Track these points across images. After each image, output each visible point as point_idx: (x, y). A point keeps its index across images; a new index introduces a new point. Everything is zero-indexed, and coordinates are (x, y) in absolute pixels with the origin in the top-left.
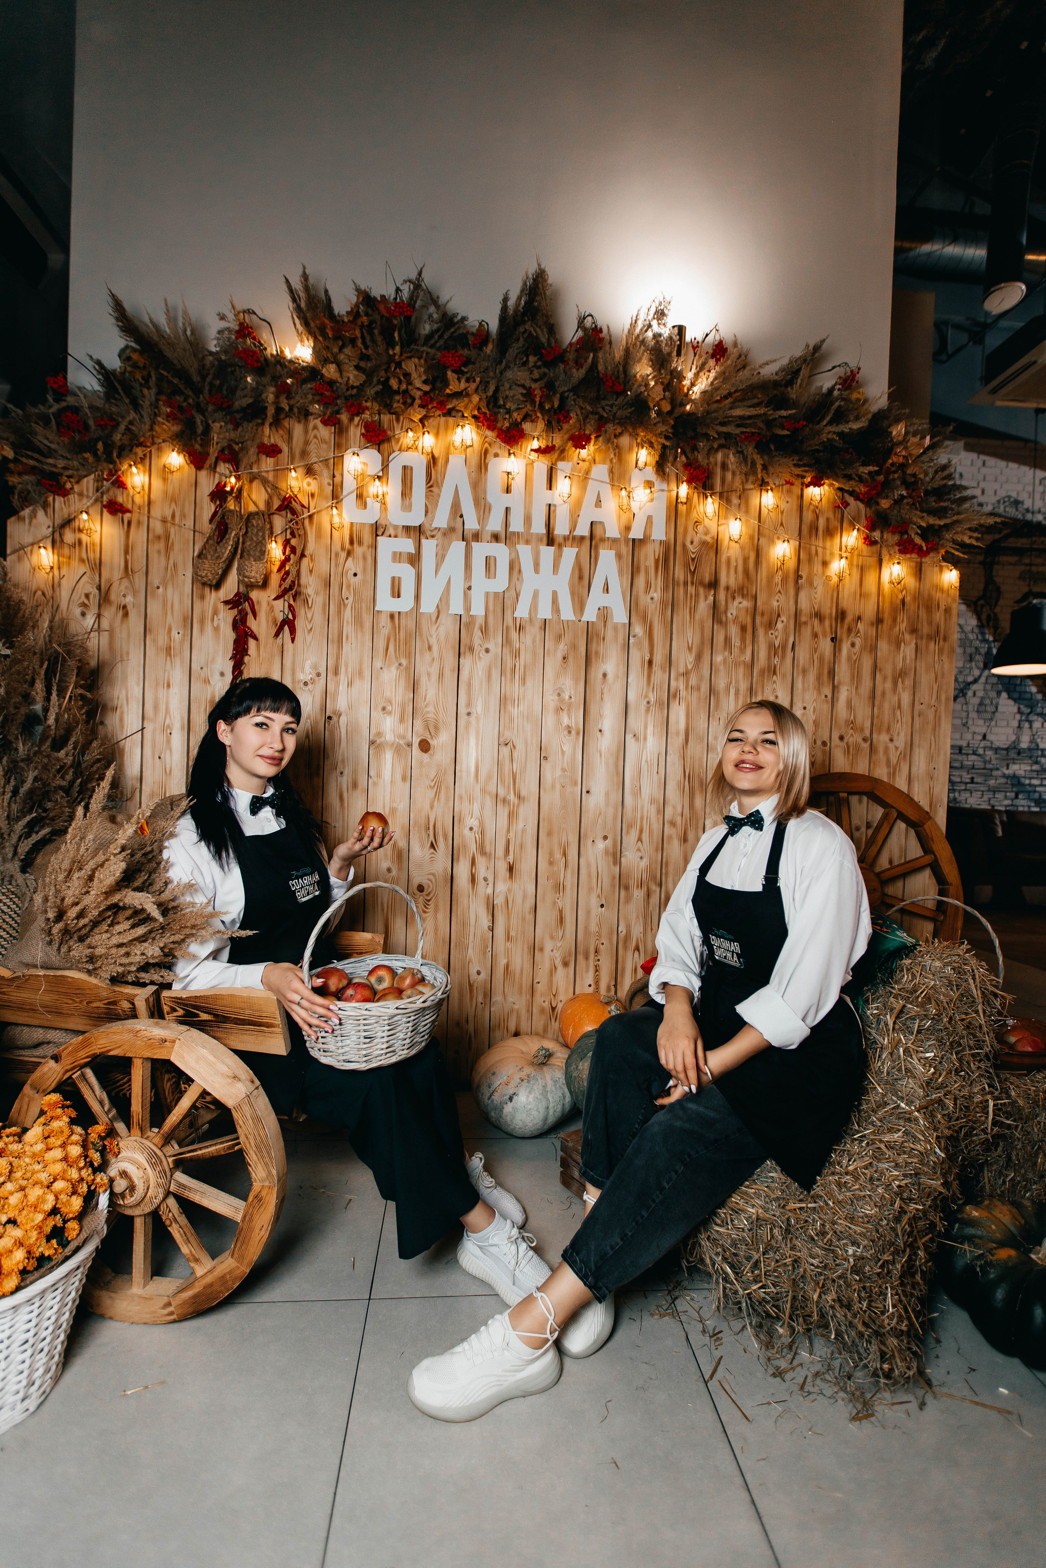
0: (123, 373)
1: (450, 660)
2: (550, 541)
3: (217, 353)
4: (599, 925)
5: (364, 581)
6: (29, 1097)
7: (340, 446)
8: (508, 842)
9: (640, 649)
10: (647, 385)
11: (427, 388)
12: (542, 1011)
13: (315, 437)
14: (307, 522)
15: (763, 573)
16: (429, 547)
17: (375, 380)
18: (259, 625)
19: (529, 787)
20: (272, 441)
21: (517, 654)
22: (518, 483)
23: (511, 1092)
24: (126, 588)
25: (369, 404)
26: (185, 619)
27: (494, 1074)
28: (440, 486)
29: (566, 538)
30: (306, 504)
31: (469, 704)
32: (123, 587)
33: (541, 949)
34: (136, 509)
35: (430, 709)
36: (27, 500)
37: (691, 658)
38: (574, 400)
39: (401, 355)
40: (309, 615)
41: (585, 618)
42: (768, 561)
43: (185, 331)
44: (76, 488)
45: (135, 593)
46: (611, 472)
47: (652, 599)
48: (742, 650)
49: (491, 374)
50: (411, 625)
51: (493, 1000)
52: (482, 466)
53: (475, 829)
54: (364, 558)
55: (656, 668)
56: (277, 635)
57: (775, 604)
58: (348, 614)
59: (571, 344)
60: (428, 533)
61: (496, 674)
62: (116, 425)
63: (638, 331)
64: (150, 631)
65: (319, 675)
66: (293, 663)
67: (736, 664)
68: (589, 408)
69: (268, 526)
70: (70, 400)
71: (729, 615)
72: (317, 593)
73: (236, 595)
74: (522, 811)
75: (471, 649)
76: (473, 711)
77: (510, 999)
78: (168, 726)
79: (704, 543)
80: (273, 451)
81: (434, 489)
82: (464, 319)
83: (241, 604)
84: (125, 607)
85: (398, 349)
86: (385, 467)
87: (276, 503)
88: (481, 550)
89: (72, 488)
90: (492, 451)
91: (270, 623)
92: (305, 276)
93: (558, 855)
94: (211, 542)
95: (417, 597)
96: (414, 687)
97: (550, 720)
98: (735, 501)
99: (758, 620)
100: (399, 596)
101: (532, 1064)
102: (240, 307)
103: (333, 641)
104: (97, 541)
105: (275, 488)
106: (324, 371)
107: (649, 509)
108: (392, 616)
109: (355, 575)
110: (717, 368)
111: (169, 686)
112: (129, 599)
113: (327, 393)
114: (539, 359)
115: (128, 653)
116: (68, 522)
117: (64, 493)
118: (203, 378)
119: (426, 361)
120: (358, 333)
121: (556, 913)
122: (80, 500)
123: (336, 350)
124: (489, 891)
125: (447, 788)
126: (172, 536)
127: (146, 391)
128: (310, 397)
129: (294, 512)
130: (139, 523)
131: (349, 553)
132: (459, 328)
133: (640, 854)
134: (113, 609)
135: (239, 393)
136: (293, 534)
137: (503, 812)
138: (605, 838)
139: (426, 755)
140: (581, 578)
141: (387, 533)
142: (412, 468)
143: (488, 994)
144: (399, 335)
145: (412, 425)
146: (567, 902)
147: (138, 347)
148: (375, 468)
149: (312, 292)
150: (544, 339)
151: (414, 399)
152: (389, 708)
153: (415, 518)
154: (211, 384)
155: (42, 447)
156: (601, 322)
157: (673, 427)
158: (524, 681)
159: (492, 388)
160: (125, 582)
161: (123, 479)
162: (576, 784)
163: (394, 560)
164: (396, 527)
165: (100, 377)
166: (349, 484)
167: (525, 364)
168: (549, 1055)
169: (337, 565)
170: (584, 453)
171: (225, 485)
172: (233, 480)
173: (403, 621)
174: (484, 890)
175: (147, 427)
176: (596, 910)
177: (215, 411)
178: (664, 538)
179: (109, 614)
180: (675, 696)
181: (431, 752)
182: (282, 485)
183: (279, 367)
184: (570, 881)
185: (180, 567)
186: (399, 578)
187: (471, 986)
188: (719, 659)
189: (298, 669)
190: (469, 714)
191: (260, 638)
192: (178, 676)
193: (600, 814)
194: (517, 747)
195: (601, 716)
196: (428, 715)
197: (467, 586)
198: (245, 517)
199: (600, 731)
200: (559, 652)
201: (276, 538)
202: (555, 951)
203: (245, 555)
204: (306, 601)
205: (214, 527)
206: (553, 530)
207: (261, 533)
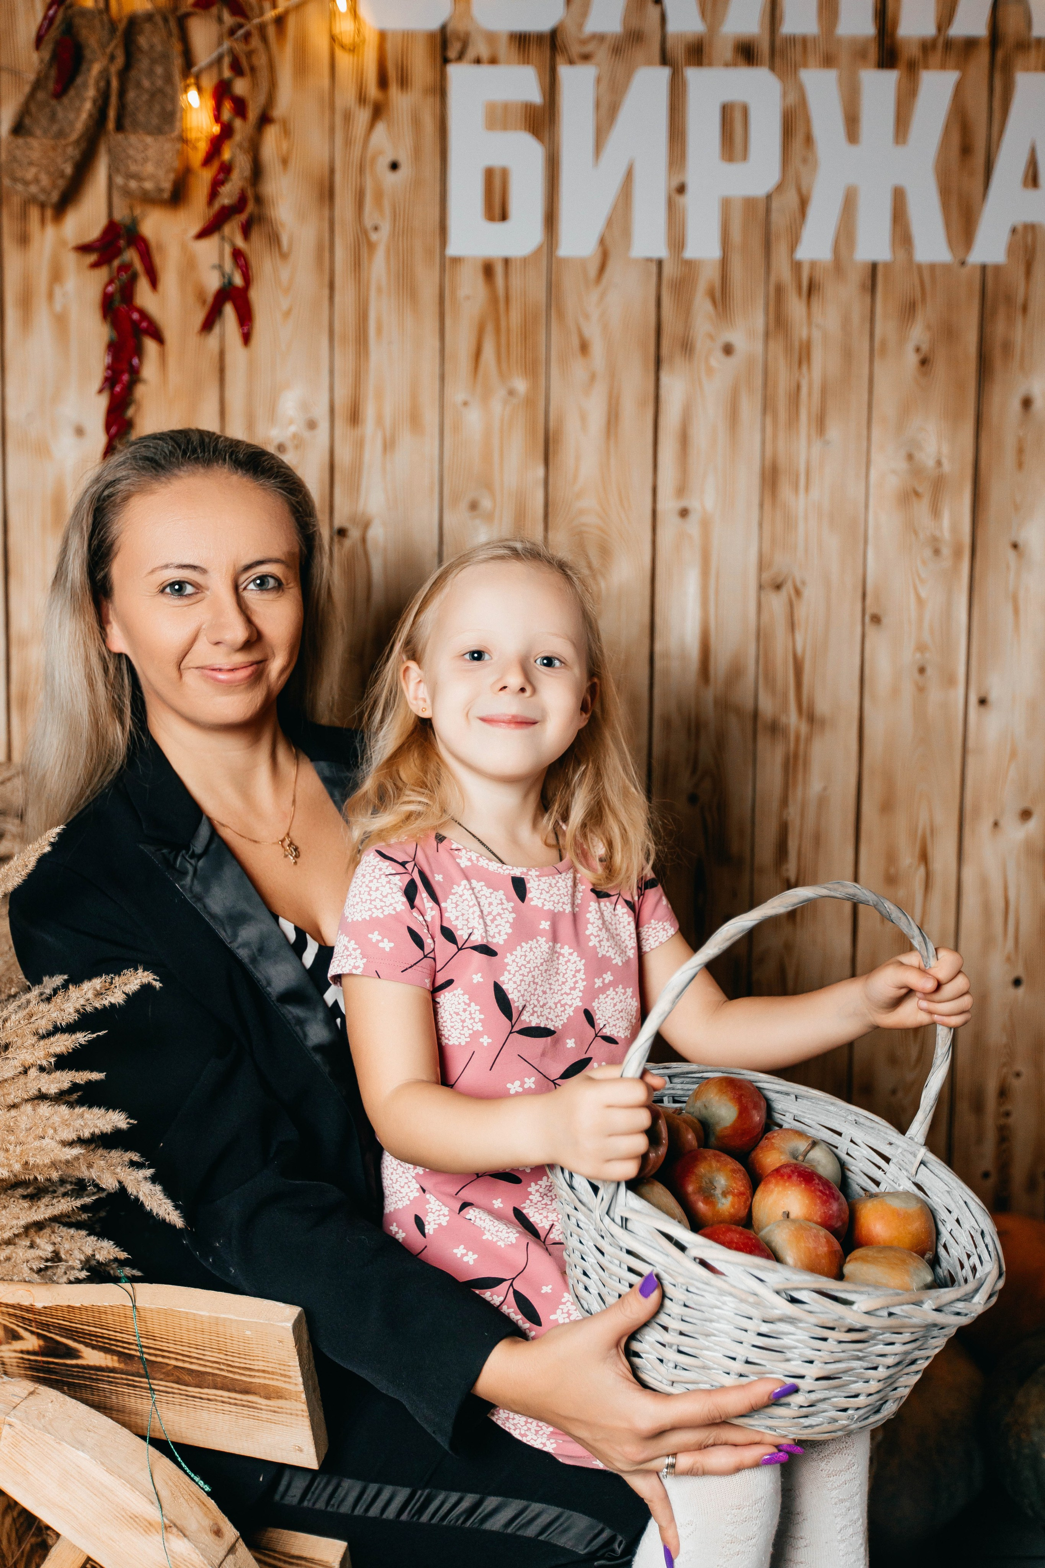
2: (887, 52)
4: (1010, 1029)
5: (417, 183)
8: (784, 829)
14: (271, 33)
16: (577, 83)
18: (165, 304)
19: (835, 692)
21: (802, 356)
29: (927, 47)
31: (682, 490)
40: (284, 276)
41: (976, 257)
50: (537, 291)
53: (704, 799)
54: (416, 122)
56: (208, 325)
58: (378, 268)
60: (575, 49)
61: (750, 409)
65: (311, 425)
66: (250, 396)
69: (177, 48)
72: (301, 218)
73: (105, 232)
74: (819, 751)
75: (687, 347)
76: (694, 504)
83: (118, 252)
88: (708, 87)
91: (191, 298)
93: (907, 859)
94: (41, 96)
95: (550, 220)
96: (548, 449)
100: (504, 217)
103: (344, 338)
108: (488, 270)
109: (394, 166)
129: (235, 7)
131: (378, 111)
136: (238, 68)
137: (771, 757)
140: (966, 150)
141: (471, 53)
152: (486, 503)
153: (540, 13)
158: (821, 423)
162: (952, 682)
163: (490, 125)
164: (491, 38)
169: (348, 142)
173: (516, 281)
176: (999, 993)
186: (504, 171)
189: (262, 408)
190: (684, 513)
191: (168, 335)
193: (1013, 754)
194: (807, 592)
195: (1017, 508)
196: (585, 519)
197: (675, 183)
198: (122, 26)
199: (1015, 546)
200: (910, 348)
201: (197, 77)
202: (900, 1094)
203: (127, 122)
204: (274, 239)
205: (46, 54)
206: (895, 24)
207: (159, 70)
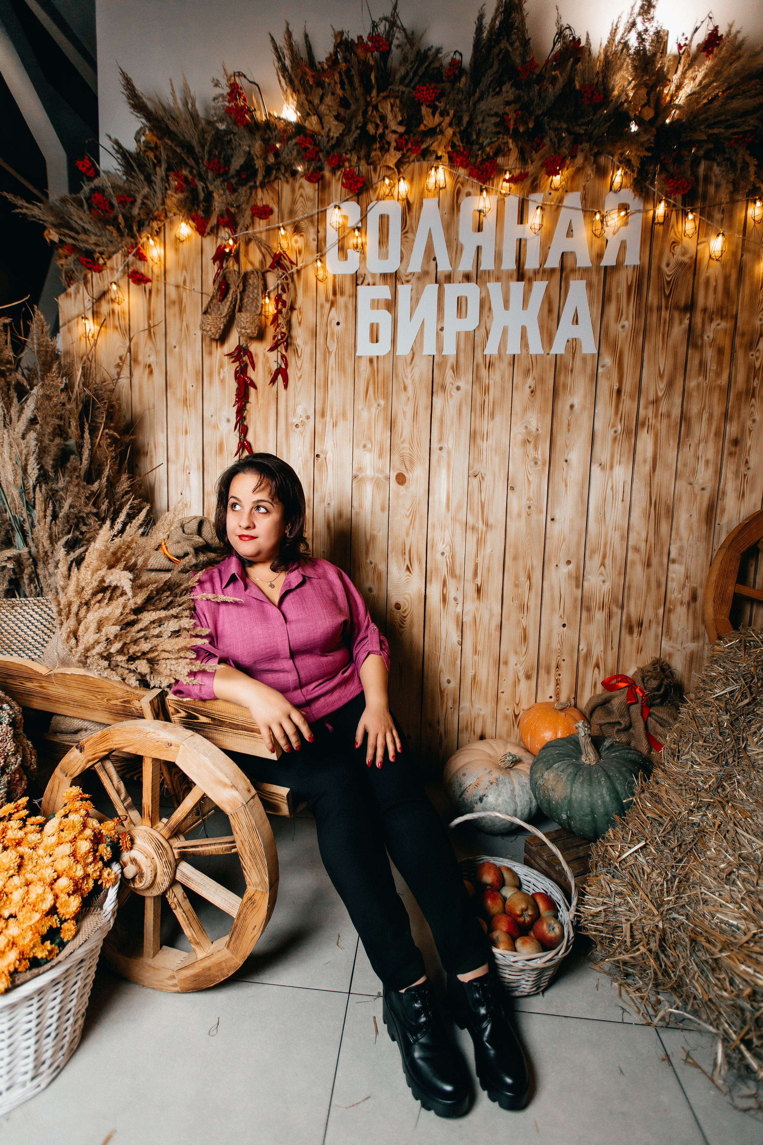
0: (138, 154)
1: (424, 400)
2: (520, 275)
3: (216, 121)
4: (561, 643)
5: (346, 329)
6: (59, 779)
7: (323, 202)
8: (476, 565)
9: (609, 379)
10: (627, 95)
11: (401, 129)
12: (506, 717)
13: (301, 196)
14: (295, 276)
15: (746, 289)
16: (404, 291)
17: (353, 127)
18: (257, 375)
19: (496, 515)
20: (264, 203)
21: (486, 390)
22: (489, 221)
23: (481, 793)
24: (150, 349)
25: (348, 156)
26: (197, 374)
27: (464, 775)
28: (414, 231)
29: (536, 272)
30: (294, 261)
31: (440, 440)
32: (148, 349)
33: (506, 663)
34: (155, 278)
35: (406, 445)
36: (71, 279)
37: (662, 385)
38: (549, 124)
39: (378, 96)
40: (299, 364)
41: (553, 352)
42: (752, 277)
43: (187, 104)
44: (109, 263)
45: (157, 353)
46: (584, 198)
47: (623, 327)
48: (718, 374)
49: (464, 107)
50: (389, 368)
51: (462, 705)
52: (455, 207)
53: (446, 554)
54: (346, 307)
55: (624, 397)
56: (272, 383)
57: (758, 323)
58: (332, 361)
59: (547, 61)
60: (404, 279)
61: (466, 410)
62: (135, 201)
63: (618, 38)
64: (170, 387)
65: (308, 418)
66: (287, 407)
67: (711, 389)
68: (565, 126)
69: (262, 284)
70: (96, 182)
71: (705, 338)
72: (305, 343)
73: (236, 349)
74: (490, 537)
75: (443, 387)
76: (444, 445)
77: (477, 706)
78: (187, 467)
79: (681, 265)
80: (264, 213)
81: (409, 235)
82: (439, 51)
83: (242, 356)
84: (150, 366)
85: (374, 93)
86: (364, 218)
87: (269, 261)
88: (452, 291)
89: (105, 264)
90: (464, 191)
91: (267, 373)
92: (289, 34)
93: (523, 578)
94: (214, 301)
95: (394, 341)
96: (392, 425)
97: (517, 451)
98: (718, 216)
99: (738, 340)
100: (377, 342)
101: (499, 768)
102: (230, 72)
103: (320, 386)
104: (127, 310)
105: (268, 248)
106: (307, 124)
107: (624, 233)
108: (371, 361)
109: (338, 324)
110: (708, 63)
111: (186, 432)
112: (152, 360)
113: (311, 147)
114: (512, 86)
115: (154, 406)
116: (104, 294)
117: (99, 269)
118: (203, 147)
119: (401, 101)
120: (337, 77)
121: (520, 631)
122: (112, 275)
123: (316, 101)
124: (459, 609)
125: (421, 517)
126: (184, 300)
127: (158, 169)
128: (295, 152)
129: (283, 268)
130: (158, 291)
131: (332, 304)
132: (432, 62)
133: (602, 578)
134: (141, 368)
135: (234, 158)
136: (283, 289)
137: (472, 539)
138: (569, 562)
139: (402, 488)
140: (550, 311)
141: (366, 282)
142: (388, 217)
143: (457, 701)
144: (376, 77)
145: (389, 173)
146: (530, 621)
147: (148, 124)
148: (354, 220)
149: (295, 48)
150: (518, 61)
151: (389, 144)
152: (369, 446)
153: (391, 266)
154: (210, 153)
155: (77, 227)
156: (580, 33)
157: (655, 136)
158: (492, 416)
159: (466, 119)
160: (150, 344)
161: (143, 251)
162: (541, 512)
163: (372, 308)
164: (374, 275)
165: (119, 156)
166: (332, 237)
167: (499, 93)
168: (517, 761)
169: (322, 316)
170: (557, 179)
171: (225, 247)
172: (231, 242)
173: (381, 365)
174: (454, 609)
175: (160, 201)
176: (557, 629)
177: (214, 180)
178: (637, 263)
179: (139, 372)
180: (643, 424)
181: (406, 484)
182: (274, 245)
183: (268, 132)
184: (533, 602)
185: (191, 327)
186: (377, 324)
187: (442, 692)
188: (692, 383)
189: (290, 413)
190: (441, 449)
191: (258, 387)
192: (195, 423)
193: (564, 540)
194: (486, 478)
195: (567, 446)
196: (404, 451)
197: (439, 327)
198: (242, 275)
199: (566, 461)
200: (527, 386)
201: (269, 293)
202: (518, 665)
203: (243, 310)
204: (296, 351)
205: (216, 287)
206: (524, 265)
207: (256, 291)
